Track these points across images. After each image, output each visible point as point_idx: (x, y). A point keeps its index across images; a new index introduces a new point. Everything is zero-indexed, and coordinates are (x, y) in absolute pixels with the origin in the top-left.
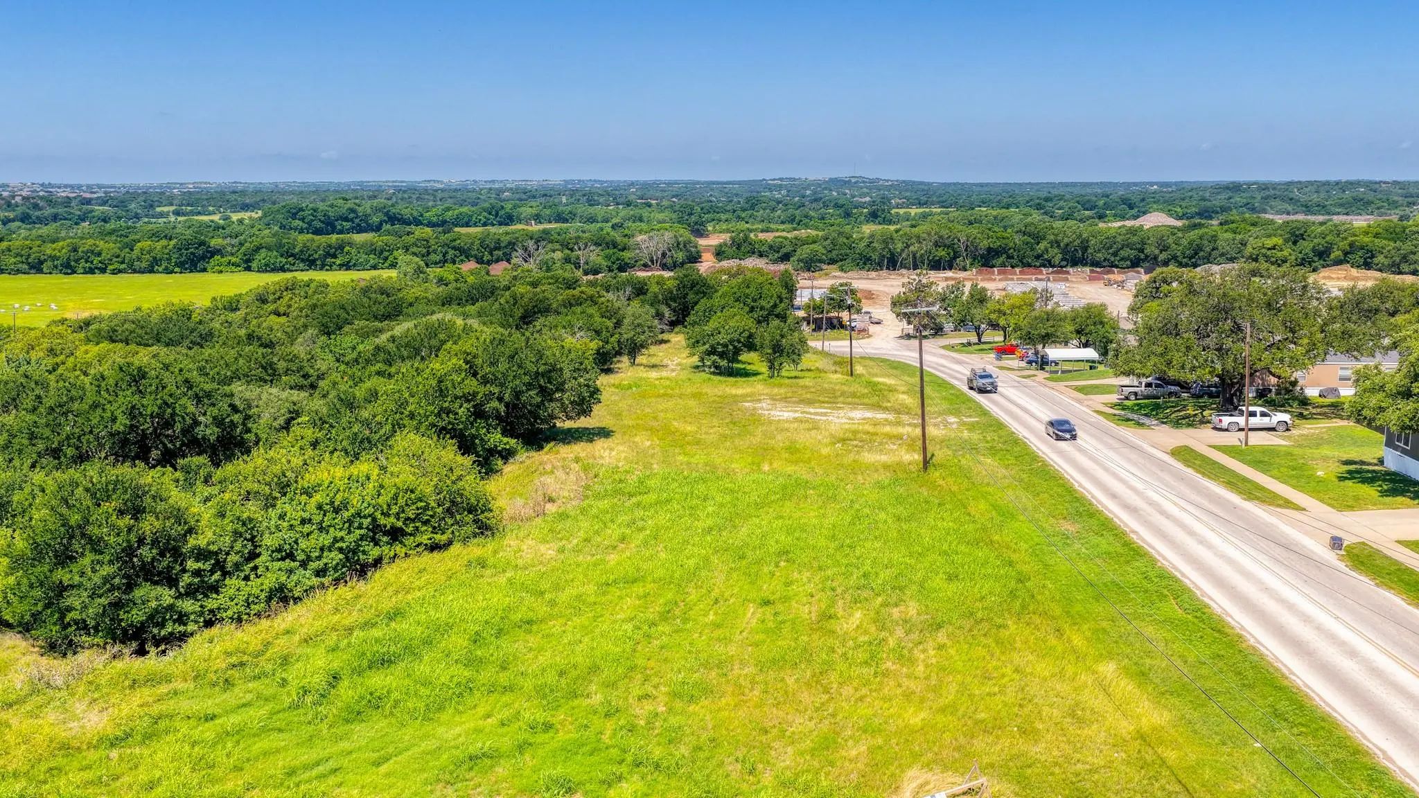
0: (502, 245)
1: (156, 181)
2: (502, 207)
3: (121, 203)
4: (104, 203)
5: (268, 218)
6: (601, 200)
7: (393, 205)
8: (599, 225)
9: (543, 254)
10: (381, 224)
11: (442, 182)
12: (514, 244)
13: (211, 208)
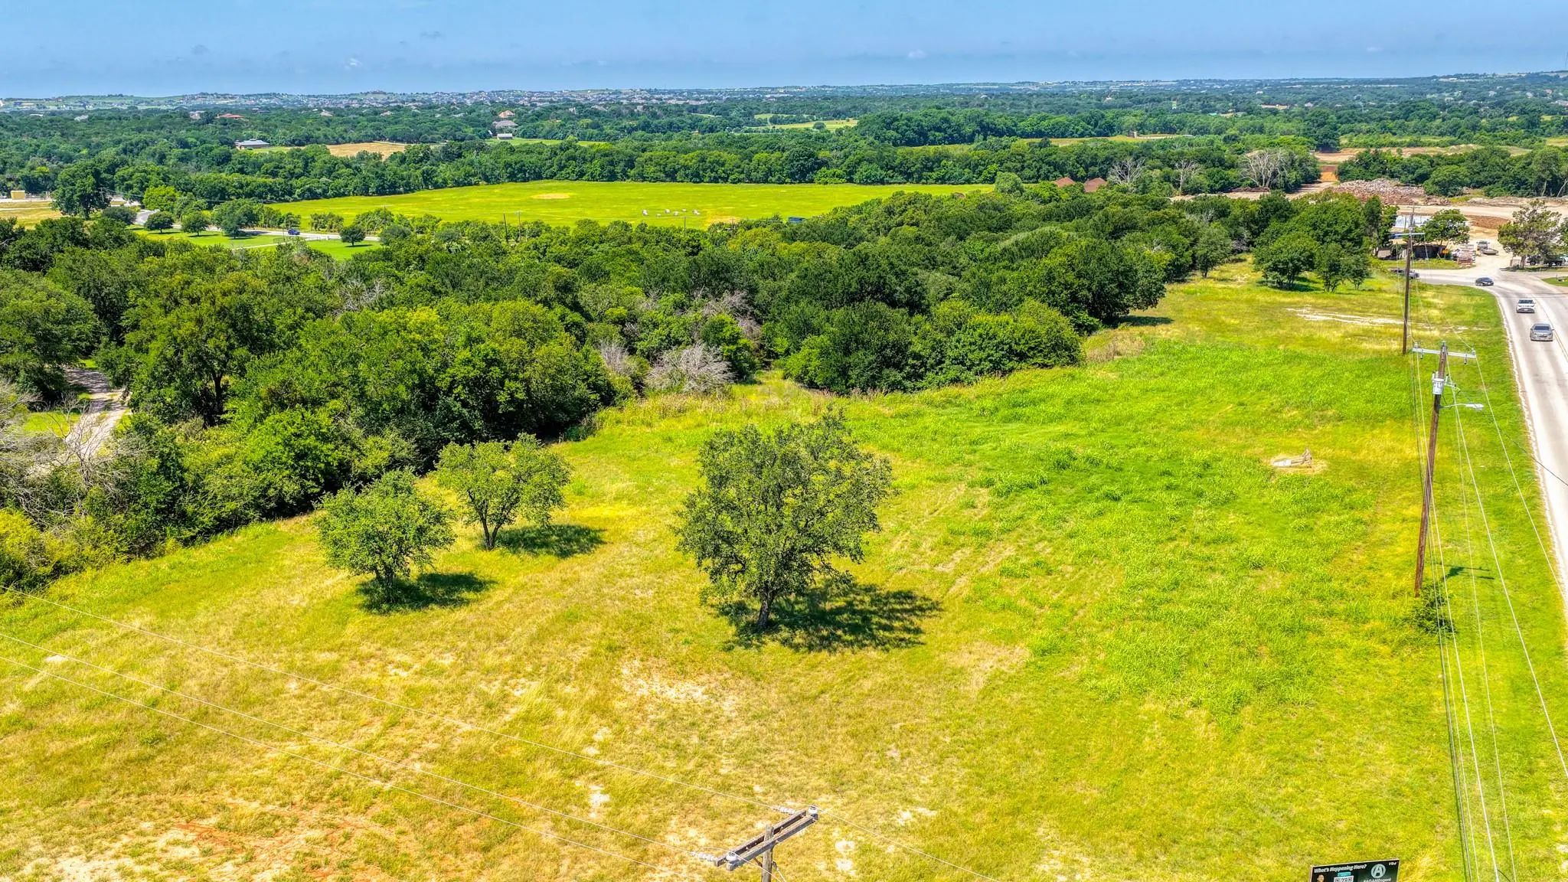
0: (1099, 161)
1: (750, 86)
2: (1103, 116)
3: (724, 111)
4: (708, 111)
5: (864, 128)
6: (1218, 106)
7: (986, 115)
8: (1211, 137)
9: (1140, 172)
10: (973, 134)
11: (1036, 84)
12: (1112, 159)
13: (805, 116)
